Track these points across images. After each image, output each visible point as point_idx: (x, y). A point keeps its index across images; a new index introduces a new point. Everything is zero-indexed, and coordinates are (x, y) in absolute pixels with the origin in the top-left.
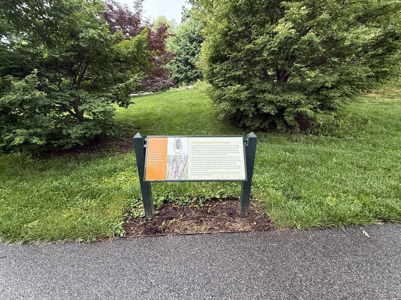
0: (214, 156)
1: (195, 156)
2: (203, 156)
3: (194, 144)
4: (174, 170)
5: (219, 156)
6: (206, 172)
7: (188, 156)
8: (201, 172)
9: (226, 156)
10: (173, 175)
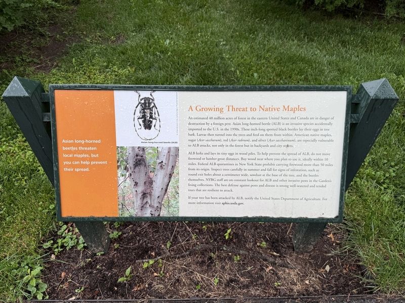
0: (254, 150)
1: (199, 149)
2: (220, 150)
3: (195, 114)
4: (140, 189)
5: (269, 150)
6: (228, 194)
7: (177, 149)
8: (215, 194)
9: (290, 150)
10: (138, 203)
